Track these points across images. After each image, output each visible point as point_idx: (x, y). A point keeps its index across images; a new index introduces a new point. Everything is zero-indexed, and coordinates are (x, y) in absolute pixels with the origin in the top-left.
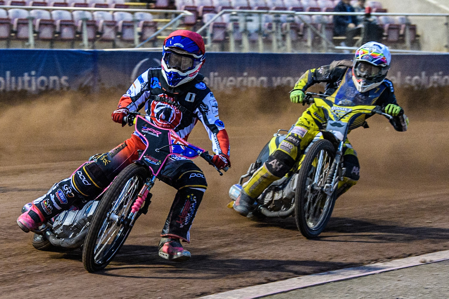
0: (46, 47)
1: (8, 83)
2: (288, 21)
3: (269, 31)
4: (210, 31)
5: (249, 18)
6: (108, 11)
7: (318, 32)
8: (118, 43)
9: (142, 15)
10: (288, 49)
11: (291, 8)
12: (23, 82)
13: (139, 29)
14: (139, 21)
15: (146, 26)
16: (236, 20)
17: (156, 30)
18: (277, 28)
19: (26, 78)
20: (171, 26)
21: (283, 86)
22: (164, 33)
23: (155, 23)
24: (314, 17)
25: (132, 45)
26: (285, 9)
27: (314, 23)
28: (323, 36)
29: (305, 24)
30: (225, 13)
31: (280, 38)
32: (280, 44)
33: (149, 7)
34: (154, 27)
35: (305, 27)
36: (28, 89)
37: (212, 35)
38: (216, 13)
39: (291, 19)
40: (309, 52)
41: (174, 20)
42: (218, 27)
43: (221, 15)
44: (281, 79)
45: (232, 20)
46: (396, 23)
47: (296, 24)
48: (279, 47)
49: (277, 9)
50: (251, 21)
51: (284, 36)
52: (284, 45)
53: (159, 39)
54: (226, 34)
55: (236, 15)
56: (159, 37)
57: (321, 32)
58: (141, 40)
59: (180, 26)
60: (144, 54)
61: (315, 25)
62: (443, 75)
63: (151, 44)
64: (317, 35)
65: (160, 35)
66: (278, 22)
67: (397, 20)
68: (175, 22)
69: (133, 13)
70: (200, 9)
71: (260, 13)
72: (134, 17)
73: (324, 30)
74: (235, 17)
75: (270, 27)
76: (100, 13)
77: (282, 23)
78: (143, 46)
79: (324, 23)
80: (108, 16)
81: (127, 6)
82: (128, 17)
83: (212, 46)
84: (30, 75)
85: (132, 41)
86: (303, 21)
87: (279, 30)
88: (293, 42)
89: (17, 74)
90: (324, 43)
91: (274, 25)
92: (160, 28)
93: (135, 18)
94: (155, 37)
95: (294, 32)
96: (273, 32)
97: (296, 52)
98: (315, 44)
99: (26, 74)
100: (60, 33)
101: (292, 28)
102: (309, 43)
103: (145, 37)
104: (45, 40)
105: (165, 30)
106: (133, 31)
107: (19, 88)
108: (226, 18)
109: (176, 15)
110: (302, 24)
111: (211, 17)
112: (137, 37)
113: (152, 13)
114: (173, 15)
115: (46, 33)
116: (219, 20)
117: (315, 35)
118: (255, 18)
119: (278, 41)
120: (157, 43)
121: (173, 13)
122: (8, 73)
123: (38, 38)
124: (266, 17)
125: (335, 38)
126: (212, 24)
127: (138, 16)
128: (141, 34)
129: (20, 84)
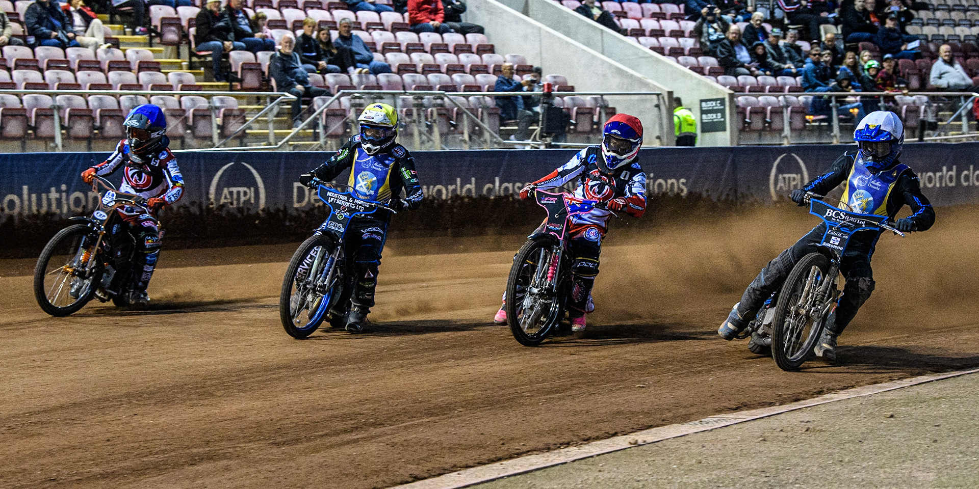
0: (81, 149)
1: (26, 203)
2: (434, 106)
3: (408, 120)
4: (322, 122)
6: (173, 95)
7: (479, 121)
8: (188, 140)
9: (222, 101)
10: (436, 145)
11: (438, 86)
12: (49, 200)
13: (219, 121)
14: (217, 108)
15: (228, 115)
16: (361, 105)
17: (245, 121)
18: (419, 115)
19: (54, 195)
20: (265, 115)
21: (430, 198)
22: (257, 125)
23: (243, 110)
24: (471, 98)
25: (209, 143)
26: (431, 88)
27: (473, 107)
28: (486, 126)
29: (459, 109)
30: (343, 95)
31: (424, 129)
32: (424, 138)
33: (231, 89)
34: (242, 116)
35: (460, 114)
36: (58, 211)
37: (326, 128)
39: (439, 101)
40: (466, 148)
41: (270, 106)
42: (335, 115)
43: (338, 98)
44: (428, 189)
45: (353, 105)
46: (588, 106)
47: (447, 110)
48: (422, 143)
49: (418, 88)
51: (430, 127)
52: (429, 140)
53: (249, 134)
54: (346, 125)
55: (360, 98)
56: (248, 131)
57: (482, 120)
58: (222, 136)
59: (279, 114)
60: (227, 157)
61: (473, 111)
62: (655, 179)
63: (237, 142)
64: (478, 125)
65: (250, 128)
66: (420, 106)
67: (588, 101)
68: (271, 109)
69: (209, 97)
71: (393, 94)
72: (209, 103)
73: (486, 116)
74: (357, 101)
75: (409, 114)
76: (162, 99)
77: (427, 108)
78: (225, 145)
79: (485, 108)
80: (172, 102)
81: (199, 88)
82: (203, 103)
83: (326, 143)
84: (59, 191)
85: (210, 138)
86: (456, 105)
87: (423, 119)
88: (442, 135)
89: (40, 189)
90: (487, 136)
91: (415, 110)
92: (250, 119)
93: (211, 105)
94: (244, 131)
95: (443, 120)
96: (414, 121)
97: (447, 150)
98: (474, 137)
99: (53, 189)
100: (101, 128)
101: (439, 115)
102: (466, 137)
103: (227, 132)
104: (78, 139)
105: (257, 121)
106: (211, 124)
107: (44, 210)
108: (345, 102)
109: (273, 99)
110: (455, 109)
111: (324, 101)
112: (216, 132)
113: (236, 97)
114: (268, 100)
115: (81, 128)
116: (335, 106)
117: (474, 124)
119: (420, 133)
120: (245, 140)
122: (25, 188)
123: (68, 137)
124: (403, 100)
125: (502, 128)
126: (325, 110)
127: (216, 101)
128: (222, 127)
129: (45, 203)
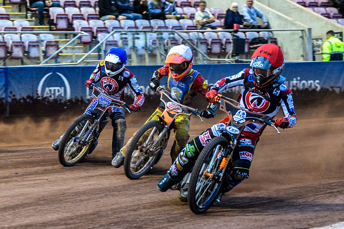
2: (169, 38)
3: (154, 47)
4: (103, 49)
5: (136, 36)
6: (16, 34)
7: (195, 47)
8: (25, 61)
9: (45, 37)
11: (171, 27)
13: (43, 48)
14: (42, 41)
15: (49, 45)
16: (126, 38)
17: (58, 48)
18: (160, 44)
20: (71, 44)
22: (65, 51)
23: (57, 42)
24: (191, 34)
25: (38, 61)
26: (167, 28)
27: (191, 38)
28: (199, 49)
29: (184, 40)
30: (116, 32)
31: (163, 52)
32: (163, 57)
33: (50, 29)
34: (56, 45)
38: (109, 33)
39: (172, 36)
41: (73, 39)
42: (110, 44)
43: (112, 35)
45: (121, 39)
47: (176, 41)
48: (162, 60)
49: (159, 28)
50: (138, 38)
51: (166, 51)
53: (61, 56)
55: (125, 34)
56: (60, 54)
57: (197, 46)
58: (45, 57)
59: (78, 44)
60: (48, 70)
61: (192, 41)
62: (301, 80)
63: (54, 60)
64: (195, 49)
65: (61, 52)
66: (160, 39)
68: (74, 41)
69: (37, 34)
70: (95, 30)
71: (145, 32)
73: (199, 44)
74: (124, 36)
75: (154, 43)
76: (10, 36)
77: (164, 39)
78: (47, 63)
79: (199, 39)
80: (16, 38)
81: (32, 29)
82: (34, 38)
85: (38, 58)
86: (182, 37)
87: (162, 46)
90: (200, 56)
91: (157, 42)
92: (62, 47)
93: (39, 39)
94: (58, 54)
96: (157, 48)
101: (172, 44)
103: (48, 55)
105: (66, 48)
106: (39, 50)
108: (117, 37)
109: (75, 35)
110: (181, 40)
111: (104, 36)
112: (41, 55)
113: (53, 34)
114: (72, 36)
116: (111, 39)
118: (142, 36)
119: (161, 55)
120: (59, 60)
121: (71, 33)
124: (151, 35)
126: (105, 42)
127: (42, 37)
128: (45, 52)
